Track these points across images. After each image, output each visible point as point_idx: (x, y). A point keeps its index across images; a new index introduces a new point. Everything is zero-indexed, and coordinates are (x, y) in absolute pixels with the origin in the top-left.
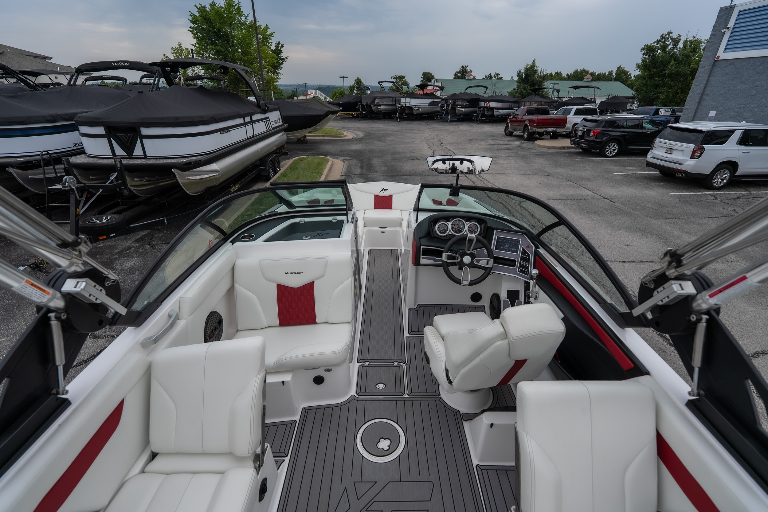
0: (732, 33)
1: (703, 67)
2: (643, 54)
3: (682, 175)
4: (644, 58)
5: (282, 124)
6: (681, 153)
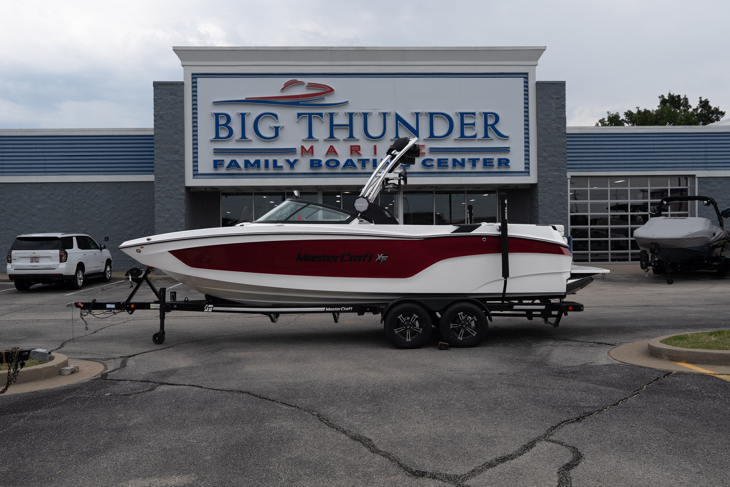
6: (48, 259)
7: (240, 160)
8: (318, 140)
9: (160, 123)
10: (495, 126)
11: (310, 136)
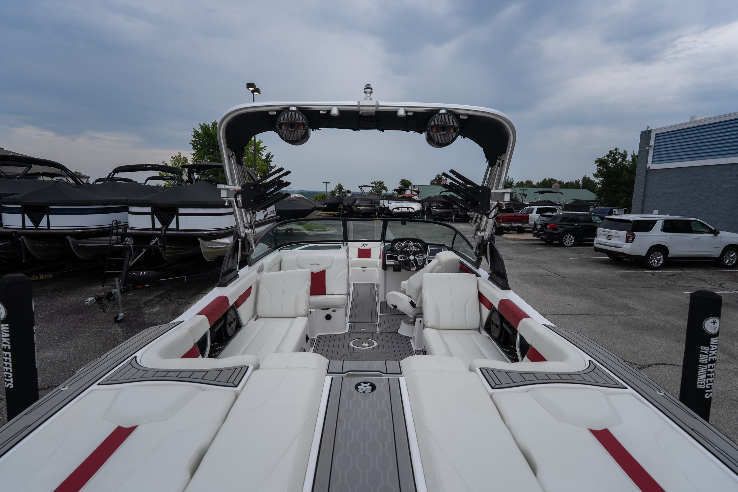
0: (654, 150)
1: (640, 175)
2: (598, 166)
3: (623, 256)
4: (599, 169)
5: (276, 215)
6: (618, 239)
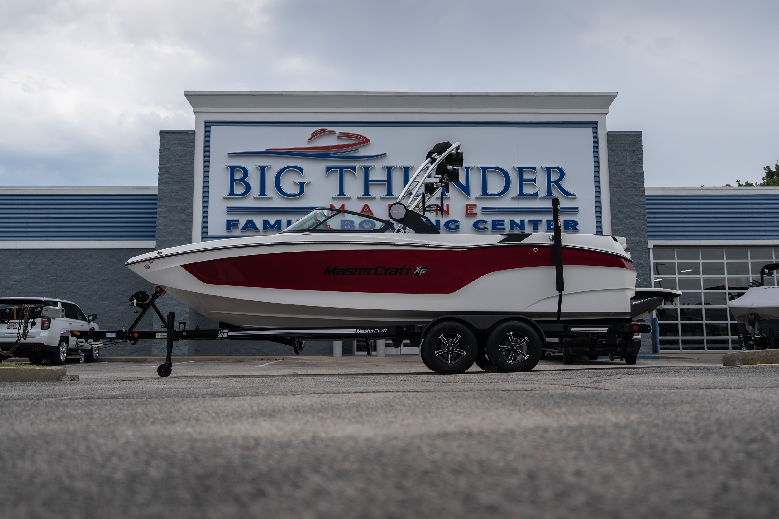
7: (258, 221)
8: (350, 198)
9: (166, 177)
10: (559, 182)
11: (341, 193)
